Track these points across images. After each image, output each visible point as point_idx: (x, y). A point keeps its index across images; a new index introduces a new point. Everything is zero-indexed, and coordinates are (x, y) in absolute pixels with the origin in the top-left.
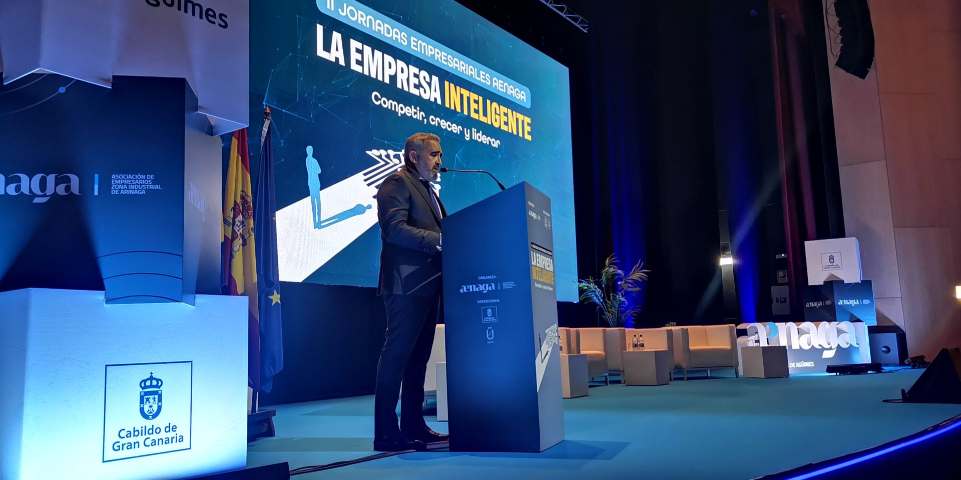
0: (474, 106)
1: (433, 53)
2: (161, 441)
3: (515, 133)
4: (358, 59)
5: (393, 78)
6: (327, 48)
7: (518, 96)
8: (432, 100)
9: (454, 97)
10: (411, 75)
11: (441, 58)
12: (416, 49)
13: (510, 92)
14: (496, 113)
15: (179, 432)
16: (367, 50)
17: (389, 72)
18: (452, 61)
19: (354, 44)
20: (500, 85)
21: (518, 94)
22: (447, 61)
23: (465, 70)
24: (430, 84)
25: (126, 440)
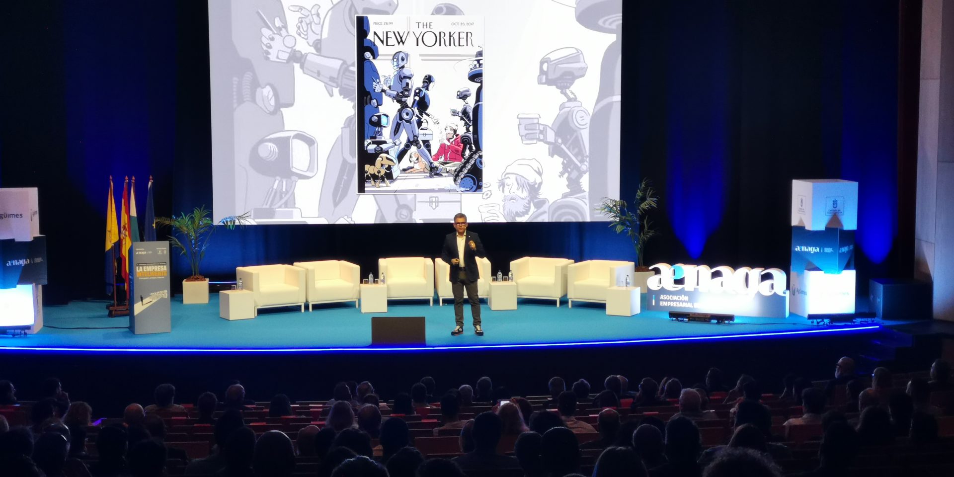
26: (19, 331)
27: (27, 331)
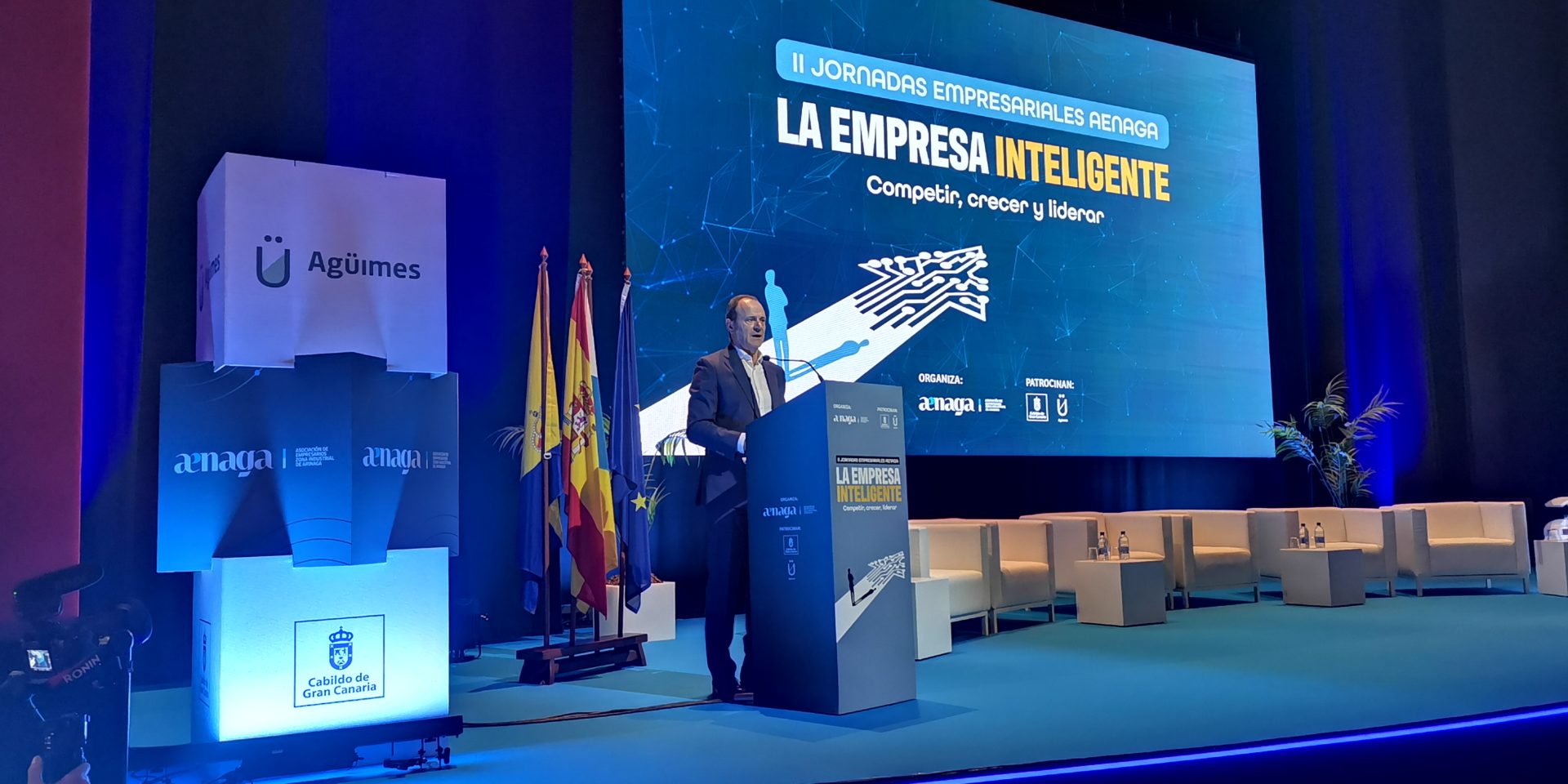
0: (1050, 164)
1: (973, 98)
2: (352, 690)
3: (1135, 193)
4: (843, 133)
5: (903, 151)
6: (794, 128)
7: (1142, 133)
8: (973, 169)
9: (1012, 158)
10: (935, 138)
11: (988, 102)
12: (942, 98)
13: (1123, 129)
14: (1095, 168)
15: (371, 681)
16: (859, 117)
17: (894, 142)
18: (1010, 103)
19: (837, 113)
20: (1104, 122)
21: (1141, 130)
22: (1000, 104)
23: (1035, 111)
24: (967, 147)
25: (316, 689)
26: (410, 748)
27: (447, 741)
